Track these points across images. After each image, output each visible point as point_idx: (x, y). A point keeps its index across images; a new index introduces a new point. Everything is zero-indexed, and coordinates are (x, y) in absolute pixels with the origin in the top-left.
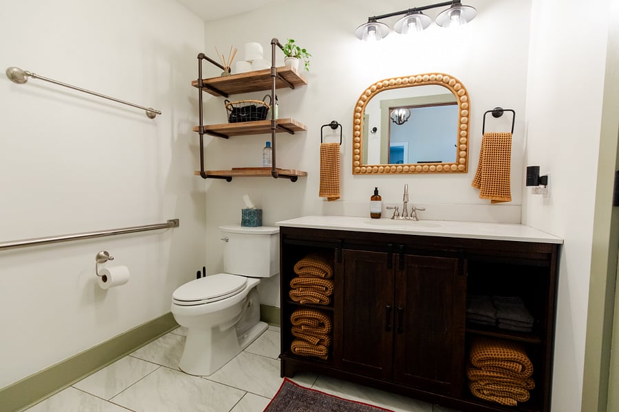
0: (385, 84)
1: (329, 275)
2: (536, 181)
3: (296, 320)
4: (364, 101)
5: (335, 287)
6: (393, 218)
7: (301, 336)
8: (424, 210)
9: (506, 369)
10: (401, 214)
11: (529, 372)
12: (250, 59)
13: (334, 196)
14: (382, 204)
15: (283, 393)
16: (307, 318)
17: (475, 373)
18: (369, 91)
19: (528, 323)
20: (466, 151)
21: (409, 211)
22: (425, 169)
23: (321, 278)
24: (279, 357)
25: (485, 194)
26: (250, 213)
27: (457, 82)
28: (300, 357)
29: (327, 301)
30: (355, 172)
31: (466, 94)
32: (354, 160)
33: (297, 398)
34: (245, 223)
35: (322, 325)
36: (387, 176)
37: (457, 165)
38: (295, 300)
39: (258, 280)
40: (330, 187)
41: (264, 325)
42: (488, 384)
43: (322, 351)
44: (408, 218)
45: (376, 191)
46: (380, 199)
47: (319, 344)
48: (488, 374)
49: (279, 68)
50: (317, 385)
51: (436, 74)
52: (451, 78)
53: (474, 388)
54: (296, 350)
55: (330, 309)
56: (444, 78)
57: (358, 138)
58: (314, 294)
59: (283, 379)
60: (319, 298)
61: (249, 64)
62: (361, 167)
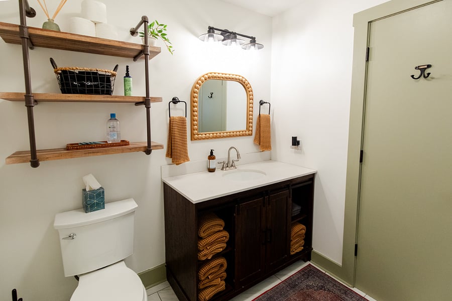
3: (205, 274)
4: (200, 85)
6: (223, 170)
7: (207, 285)
8: (238, 160)
10: (227, 166)
18: (203, 78)
22: (235, 134)
26: (98, 195)
27: (246, 80)
30: (192, 139)
32: (193, 130)
34: (92, 207)
35: (221, 266)
44: (231, 167)
45: (212, 153)
46: (214, 158)
47: (220, 281)
52: (243, 78)
56: (240, 78)
57: (196, 113)
58: (218, 246)
60: (221, 248)
61: (94, 25)
62: (198, 135)
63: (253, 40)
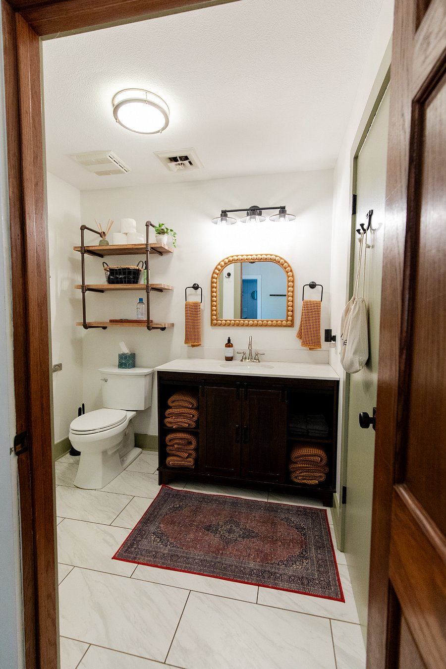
0: (235, 259)
1: (195, 405)
2: (330, 338)
3: (170, 441)
4: (219, 271)
5: (200, 414)
6: (242, 361)
7: (174, 452)
8: (264, 354)
9: (312, 461)
10: (247, 358)
11: (324, 462)
12: (126, 232)
13: (197, 344)
14: (234, 350)
15: (162, 494)
16: (179, 439)
17: (294, 466)
18: (223, 263)
19: (325, 431)
20: (292, 311)
21: (254, 355)
22: (265, 323)
23: (189, 408)
24: (157, 470)
25: (305, 344)
26: (126, 357)
27: (285, 262)
28: (173, 468)
29: (193, 425)
30: (212, 324)
31: (291, 271)
32: (212, 315)
33: (173, 496)
34: (121, 365)
35: (190, 443)
36: (237, 328)
37: (287, 322)
38: (169, 425)
39: (135, 412)
40: (193, 337)
41: (139, 450)
42: (302, 472)
43: (190, 462)
44: (252, 360)
45: (229, 340)
46: (232, 346)
47: (188, 457)
48: (301, 466)
49: (152, 244)
50: (187, 488)
51: (271, 255)
52: (281, 258)
53: (293, 476)
54: (170, 463)
55: (196, 430)
56: (277, 258)
57: (215, 298)
58: (185, 420)
59: (161, 486)
60: (187, 423)
61: (125, 235)
62: (217, 321)
63: (283, 210)
